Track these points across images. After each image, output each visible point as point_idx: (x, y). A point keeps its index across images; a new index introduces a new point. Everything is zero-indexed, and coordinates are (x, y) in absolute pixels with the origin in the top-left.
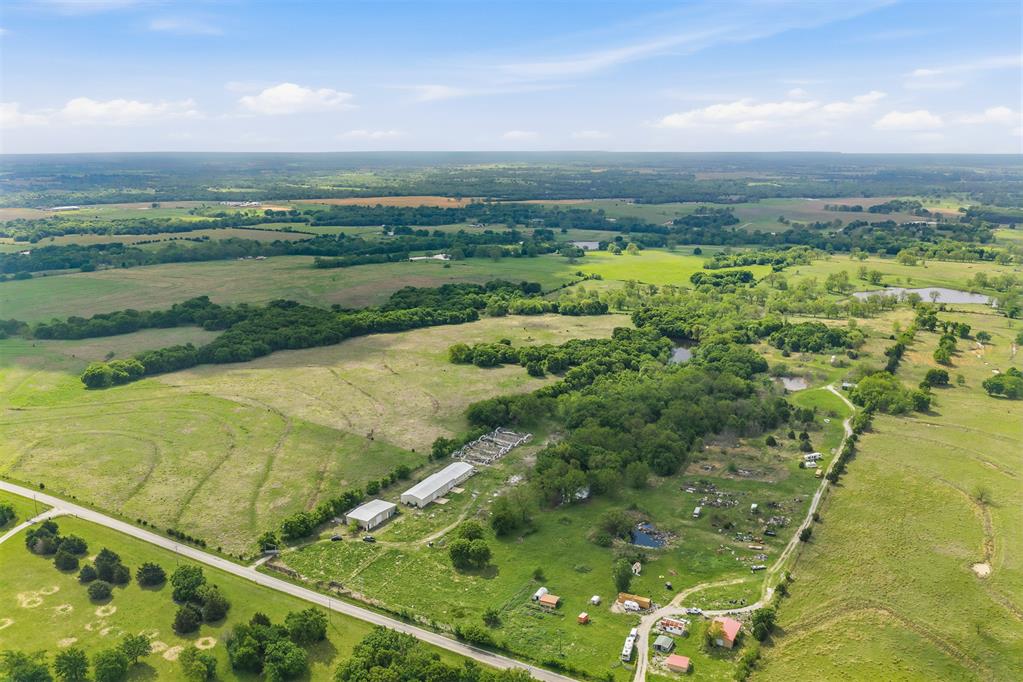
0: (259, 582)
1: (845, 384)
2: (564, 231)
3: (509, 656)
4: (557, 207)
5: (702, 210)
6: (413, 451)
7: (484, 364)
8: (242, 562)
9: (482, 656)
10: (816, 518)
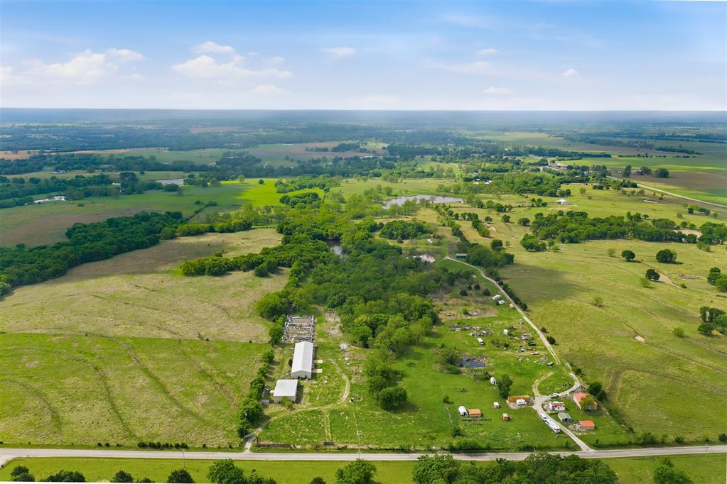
0: (268, 459)
1: (458, 255)
2: (142, 173)
3: (494, 452)
4: (112, 155)
5: (227, 154)
6: (250, 342)
7: (216, 274)
8: (233, 450)
9: (480, 457)
10: (544, 331)
